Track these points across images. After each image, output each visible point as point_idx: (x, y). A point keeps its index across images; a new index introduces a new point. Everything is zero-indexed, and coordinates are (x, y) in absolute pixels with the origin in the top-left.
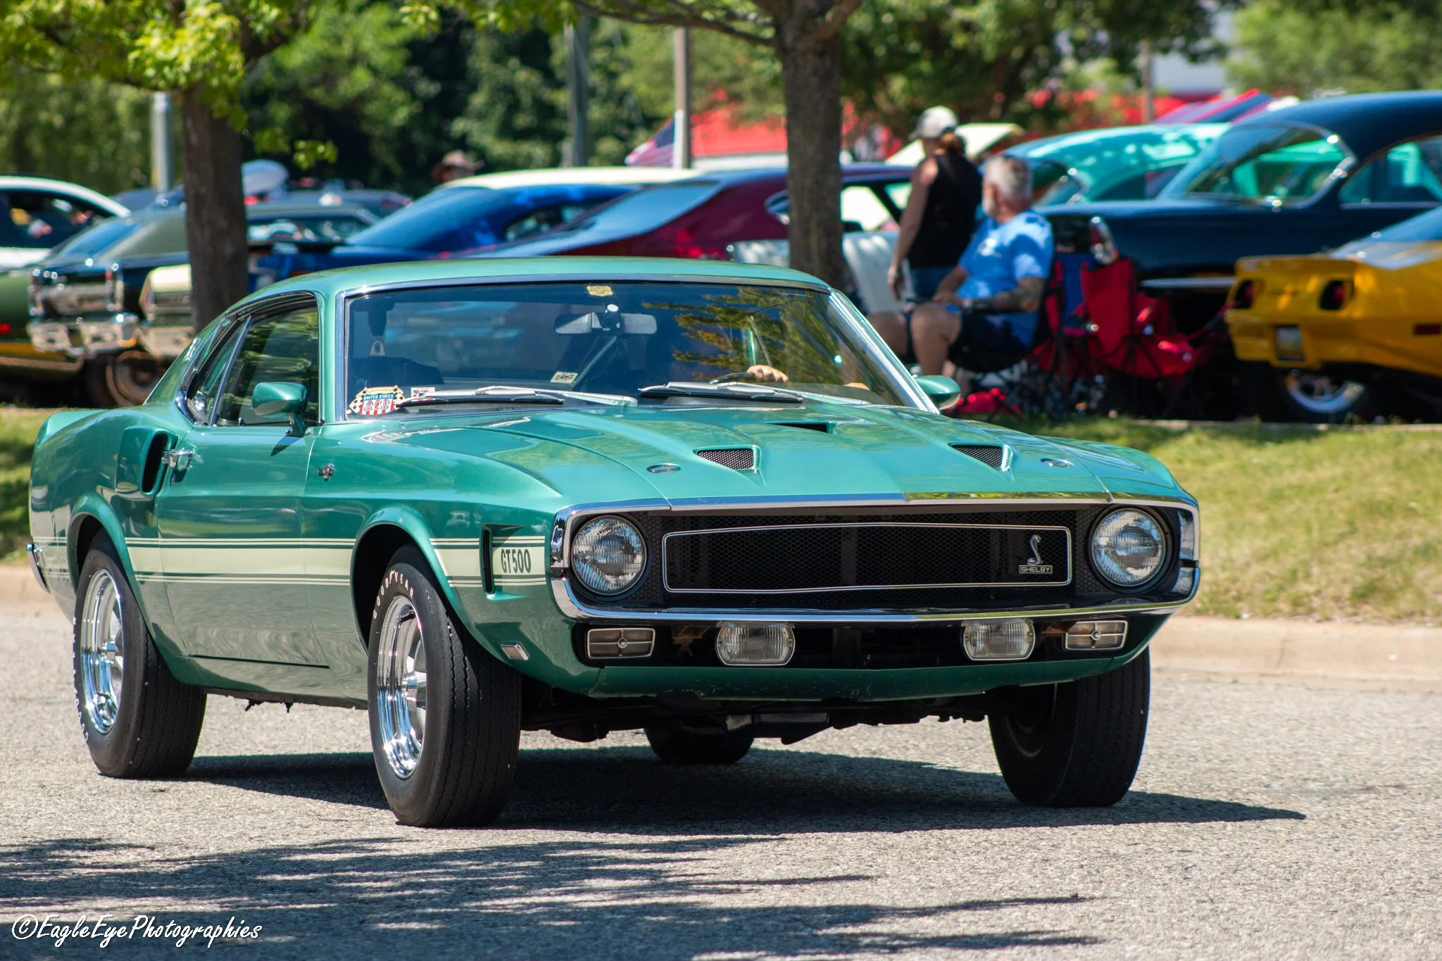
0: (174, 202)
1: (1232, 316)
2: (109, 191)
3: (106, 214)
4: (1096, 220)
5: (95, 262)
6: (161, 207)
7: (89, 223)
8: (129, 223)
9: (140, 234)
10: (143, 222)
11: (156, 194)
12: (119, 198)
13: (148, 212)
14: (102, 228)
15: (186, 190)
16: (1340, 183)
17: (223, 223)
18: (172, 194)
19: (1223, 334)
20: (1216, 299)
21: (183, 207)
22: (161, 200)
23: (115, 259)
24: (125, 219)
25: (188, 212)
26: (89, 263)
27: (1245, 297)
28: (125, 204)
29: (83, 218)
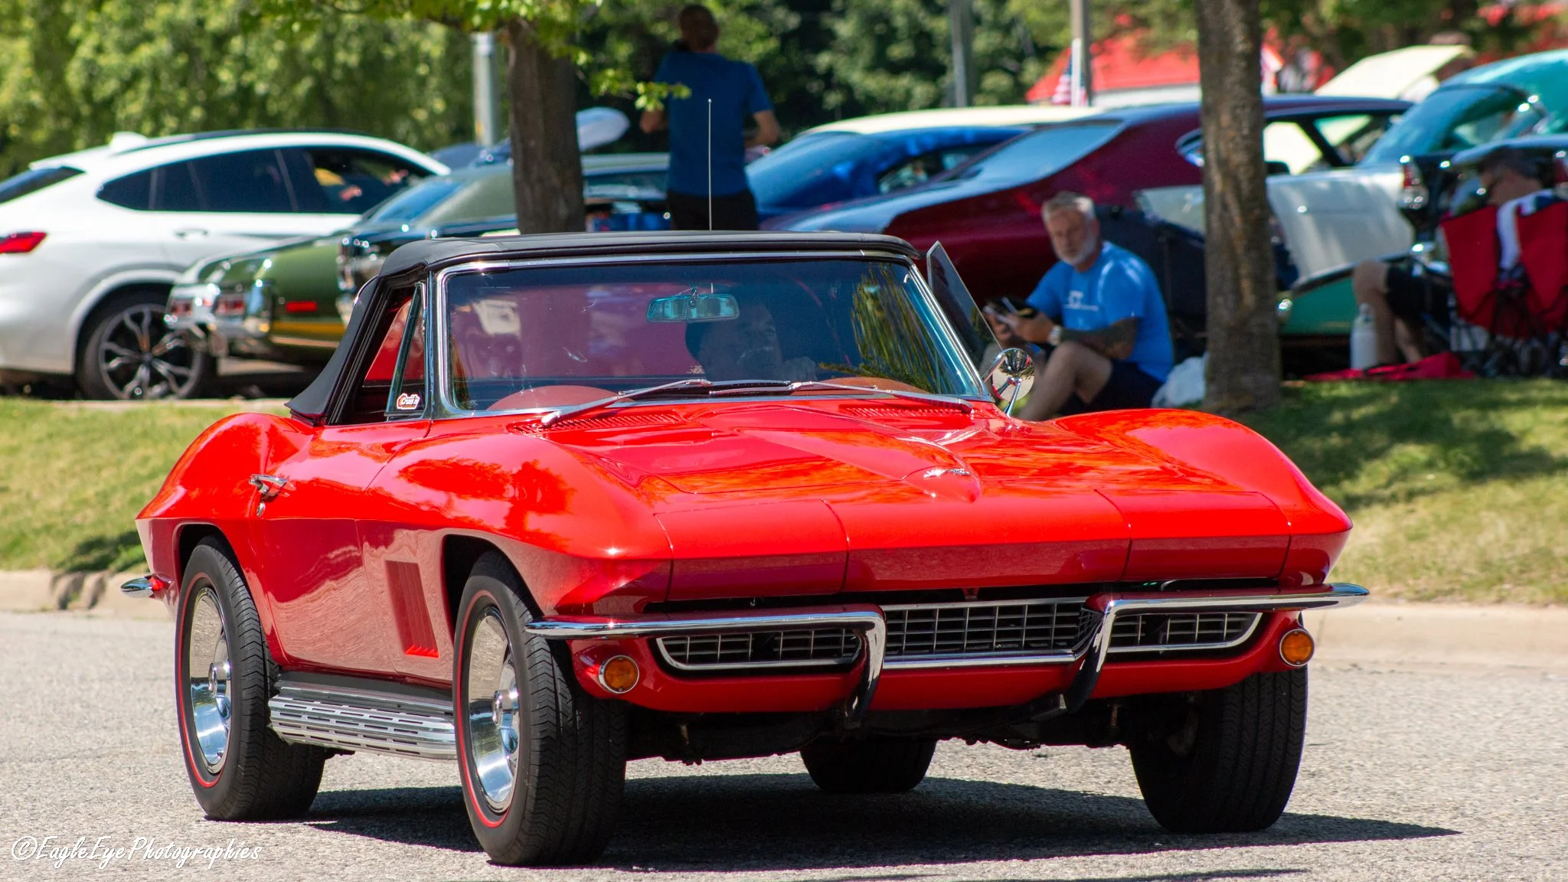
0: (501, 157)
2: (425, 147)
3: (423, 173)
5: (411, 228)
6: (487, 163)
7: (404, 185)
8: (449, 182)
9: (464, 195)
10: (462, 182)
11: (481, 149)
12: (437, 155)
13: (471, 169)
14: (419, 188)
15: (513, 144)
17: (556, 181)
18: (496, 149)
21: (510, 163)
22: (485, 155)
23: (433, 225)
24: (445, 177)
25: (515, 169)
26: (405, 228)
28: (444, 161)
29: (396, 178)
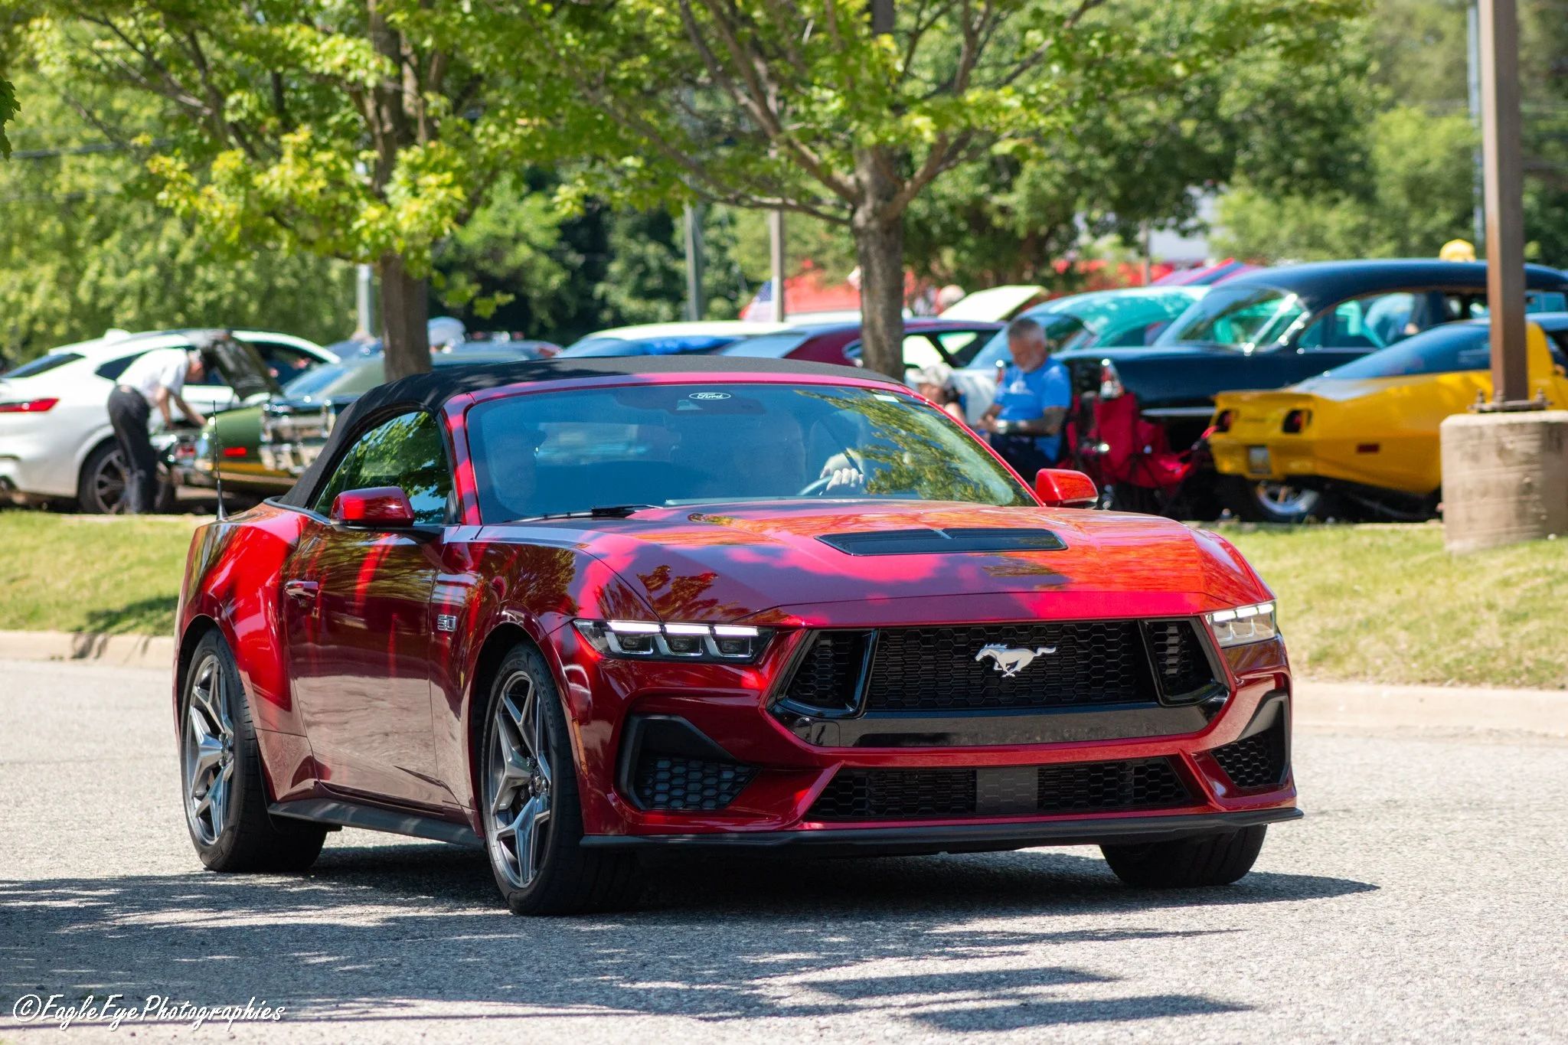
0: (375, 350)
1: (1213, 437)
2: (323, 343)
3: (320, 361)
4: (1106, 362)
5: (312, 399)
6: (364, 355)
7: (308, 369)
8: (340, 367)
9: (348, 376)
10: (350, 367)
11: (359, 343)
12: (331, 348)
13: (355, 358)
14: (318, 372)
15: (384, 340)
16: (1298, 334)
18: (373, 344)
19: (1207, 454)
20: (1203, 423)
21: (382, 355)
22: (364, 348)
23: (329, 397)
24: (336, 364)
25: (386, 357)
26: (308, 399)
27: (1223, 424)
28: (336, 353)
29: (302, 363)
